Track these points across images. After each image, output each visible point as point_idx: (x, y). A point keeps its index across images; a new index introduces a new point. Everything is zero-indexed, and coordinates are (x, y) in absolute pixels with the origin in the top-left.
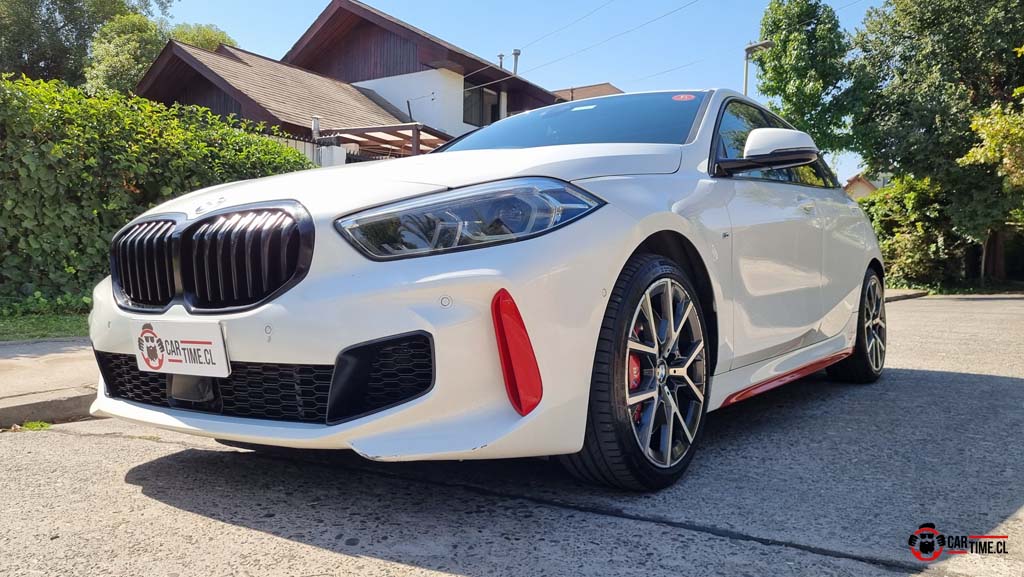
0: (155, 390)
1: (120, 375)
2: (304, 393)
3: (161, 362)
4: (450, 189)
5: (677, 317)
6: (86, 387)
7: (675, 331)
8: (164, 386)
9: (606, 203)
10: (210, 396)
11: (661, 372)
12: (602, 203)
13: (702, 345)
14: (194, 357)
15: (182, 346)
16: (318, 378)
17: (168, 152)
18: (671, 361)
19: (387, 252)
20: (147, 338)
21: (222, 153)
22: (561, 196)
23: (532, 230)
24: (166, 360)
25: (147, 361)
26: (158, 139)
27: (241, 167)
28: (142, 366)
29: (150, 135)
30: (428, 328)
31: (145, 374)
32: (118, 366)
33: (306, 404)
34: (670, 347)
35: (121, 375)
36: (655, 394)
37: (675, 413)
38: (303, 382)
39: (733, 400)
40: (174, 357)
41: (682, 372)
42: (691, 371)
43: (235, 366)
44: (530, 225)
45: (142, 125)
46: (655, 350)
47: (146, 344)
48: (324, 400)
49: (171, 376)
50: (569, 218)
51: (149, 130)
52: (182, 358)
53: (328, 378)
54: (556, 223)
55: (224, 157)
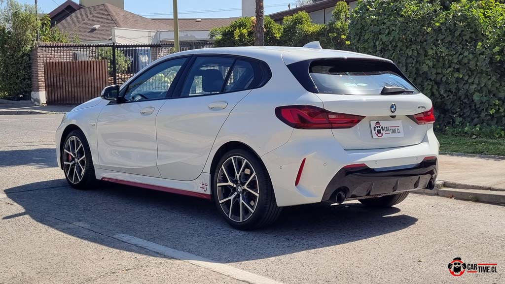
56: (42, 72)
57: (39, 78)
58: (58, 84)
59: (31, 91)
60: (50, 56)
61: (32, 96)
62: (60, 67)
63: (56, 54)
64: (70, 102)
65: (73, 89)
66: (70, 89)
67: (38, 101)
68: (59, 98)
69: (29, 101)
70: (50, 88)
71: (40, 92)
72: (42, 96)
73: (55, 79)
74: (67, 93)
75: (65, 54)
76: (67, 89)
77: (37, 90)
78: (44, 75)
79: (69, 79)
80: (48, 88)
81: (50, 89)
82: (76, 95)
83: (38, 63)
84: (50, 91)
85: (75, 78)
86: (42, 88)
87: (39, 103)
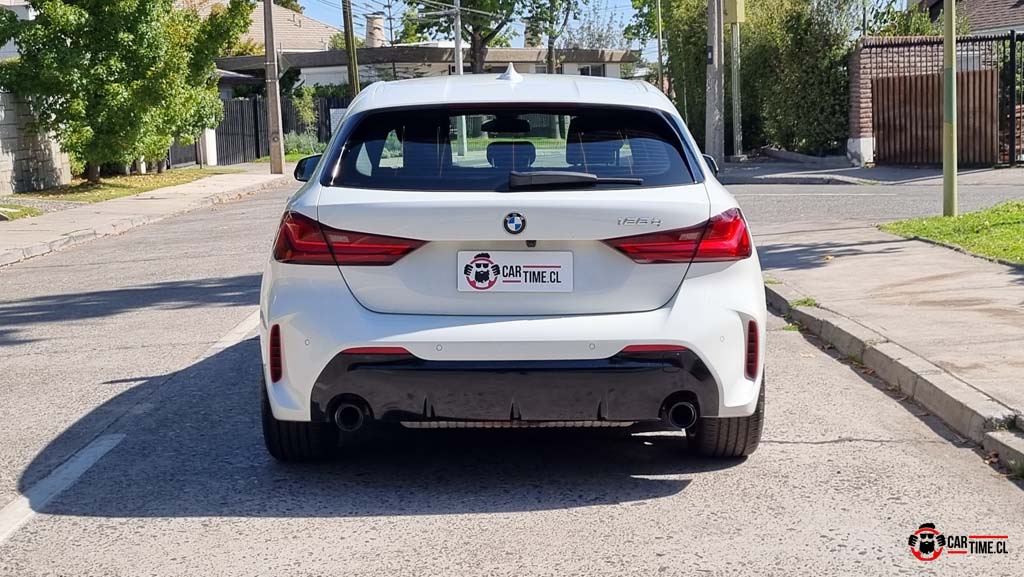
56: (868, 98)
57: (862, 111)
58: (898, 122)
59: (847, 138)
60: (890, 64)
61: (848, 147)
62: (902, 88)
63: (901, 59)
64: (919, 160)
65: (925, 133)
66: (919, 133)
67: (858, 157)
68: (898, 150)
69: (842, 158)
70: (882, 130)
71: (861, 139)
72: (866, 147)
73: (891, 113)
74: (914, 141)
75: (924, 59)
76: (914, 132)
77: (858, 135)
78: (871, 105)
79: (919, 110)
80: (878, 131)
81: (881, 132)
82: (931, 144)
83: (862, 81)
84: (881, 137)
85: (930, 111)
86: (867, 132)
87: (860, 161)
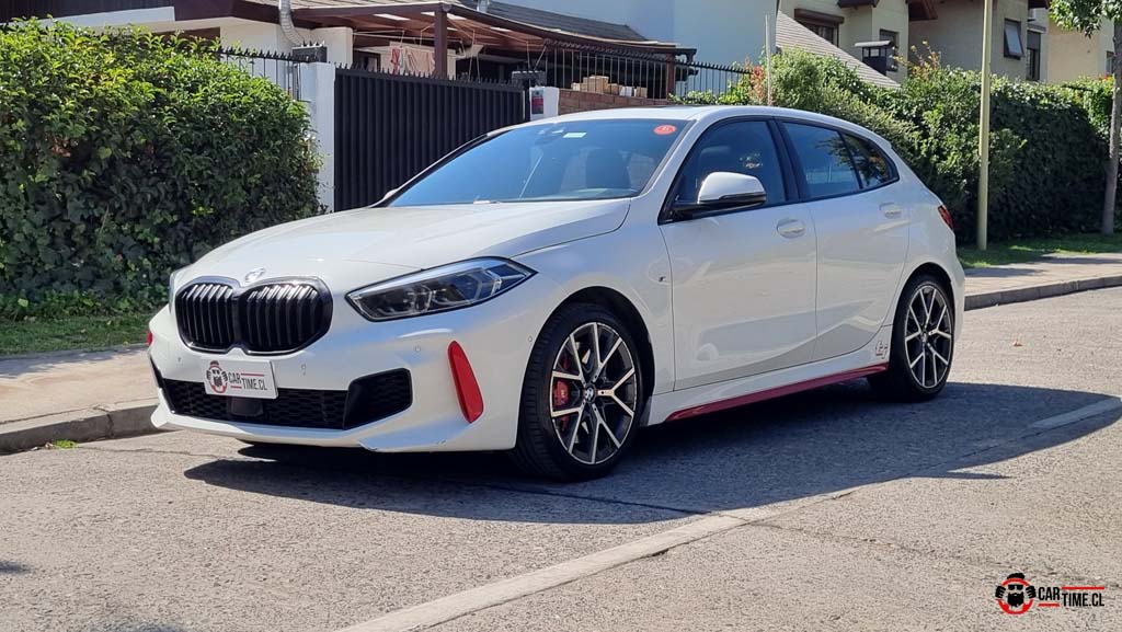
0: (218, 408)
1: (186, 398)
2: (328, 409)
3: (225, 388)
4: (422, 270)
5: (604, 351)
6: (95, 408)
7: (602, 361)
8: (224, 405)
9: (536, 273)
10: (261, 412)
11: (589, 393)
12: (534, 273)
13: (633, 371)
14: (251, 384)
15: (242, 377)
16: (337, 399)
17: (107, 103)
18: (600, 385)
19: (383, 315)
20: (214, 371)
21: (173, 95)
22: (501, 271)
23: (480, 297)
24: (228, 388)
25: (213, 387)
26: (94, 87)
27: (196, 113)
28: (209, 391)
29: (83, 82)
30: (407, 367)
31: (209, 396)
32: (184, 391)
33: (329, 416)
34: (597, 374)
35: (184, 397)
36: (580, 410)
37: (601, 425)
38: (327, 402)
39: (676, 417)
40: (235, 384)
41: (610, 393)
42: (621, 393)
43: (280, 391)
44: (478, 294)
45: (72, 68)
46: (580, 377)
47: (212, 375)
48: (342, 413)
49: (231, 397)
50: (507, 286)
51: (82, 75)
52: (242, 385)
53: (344, 399)
54: (497, 290)
55: (174, 100)
